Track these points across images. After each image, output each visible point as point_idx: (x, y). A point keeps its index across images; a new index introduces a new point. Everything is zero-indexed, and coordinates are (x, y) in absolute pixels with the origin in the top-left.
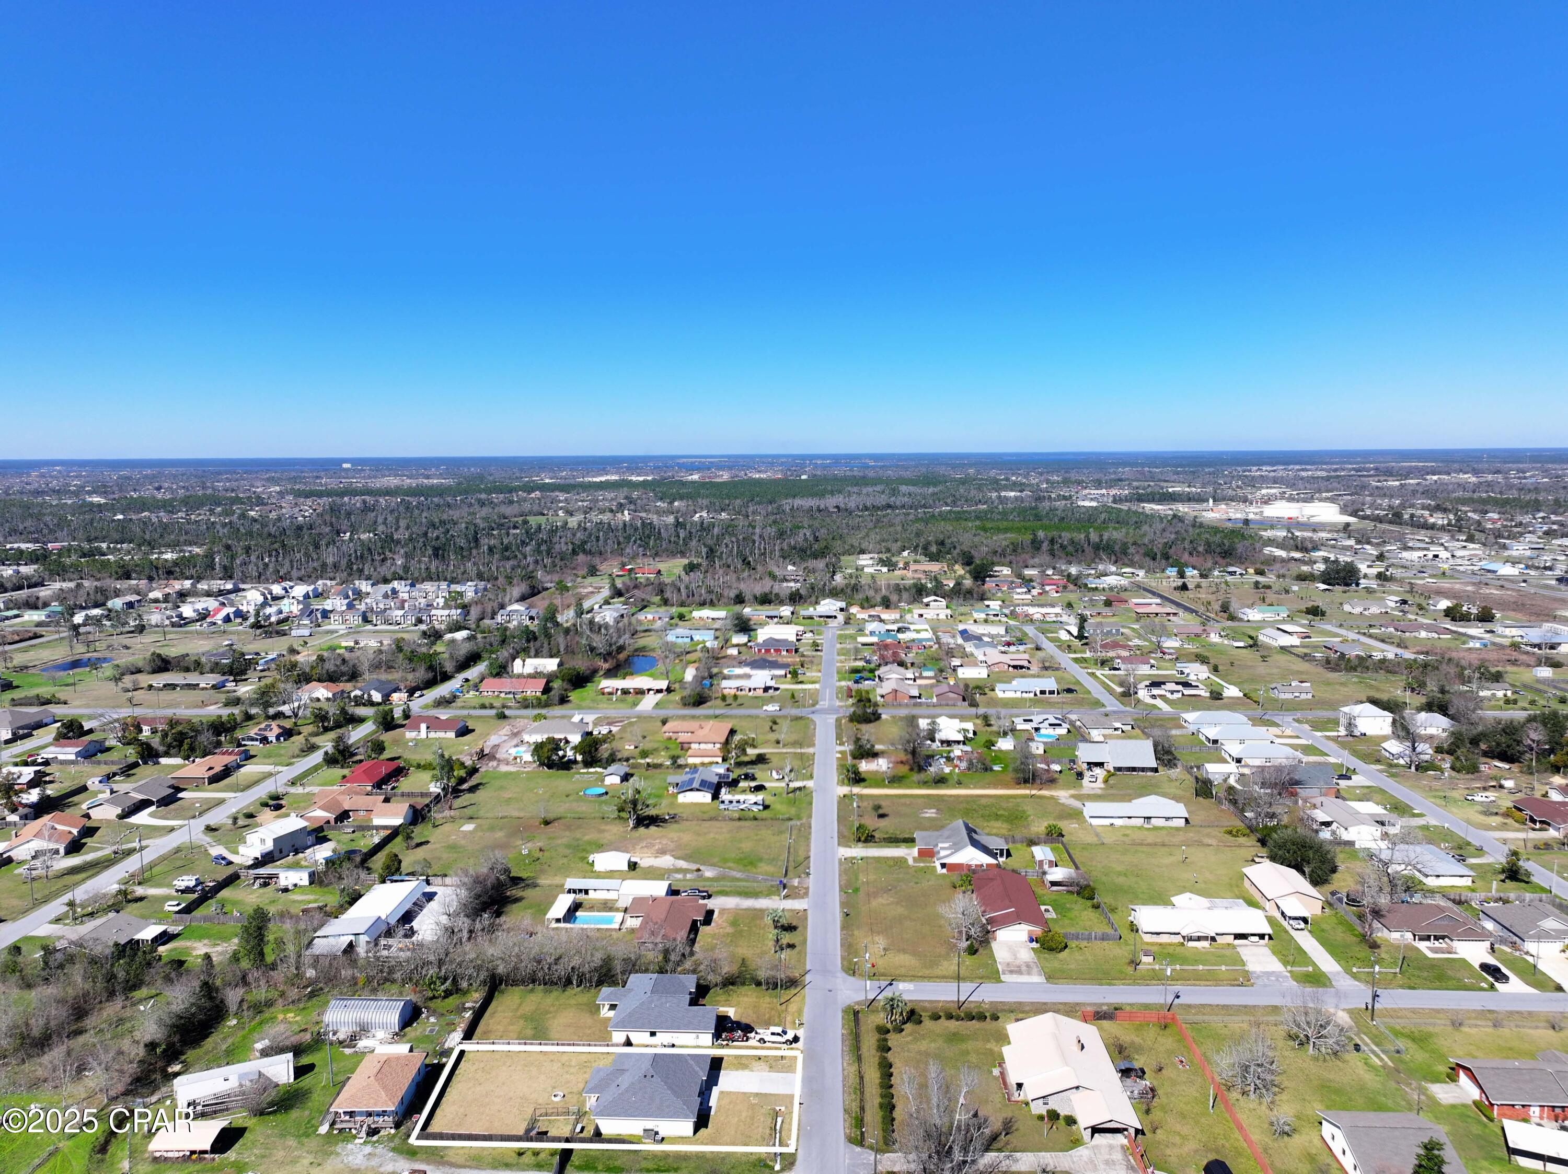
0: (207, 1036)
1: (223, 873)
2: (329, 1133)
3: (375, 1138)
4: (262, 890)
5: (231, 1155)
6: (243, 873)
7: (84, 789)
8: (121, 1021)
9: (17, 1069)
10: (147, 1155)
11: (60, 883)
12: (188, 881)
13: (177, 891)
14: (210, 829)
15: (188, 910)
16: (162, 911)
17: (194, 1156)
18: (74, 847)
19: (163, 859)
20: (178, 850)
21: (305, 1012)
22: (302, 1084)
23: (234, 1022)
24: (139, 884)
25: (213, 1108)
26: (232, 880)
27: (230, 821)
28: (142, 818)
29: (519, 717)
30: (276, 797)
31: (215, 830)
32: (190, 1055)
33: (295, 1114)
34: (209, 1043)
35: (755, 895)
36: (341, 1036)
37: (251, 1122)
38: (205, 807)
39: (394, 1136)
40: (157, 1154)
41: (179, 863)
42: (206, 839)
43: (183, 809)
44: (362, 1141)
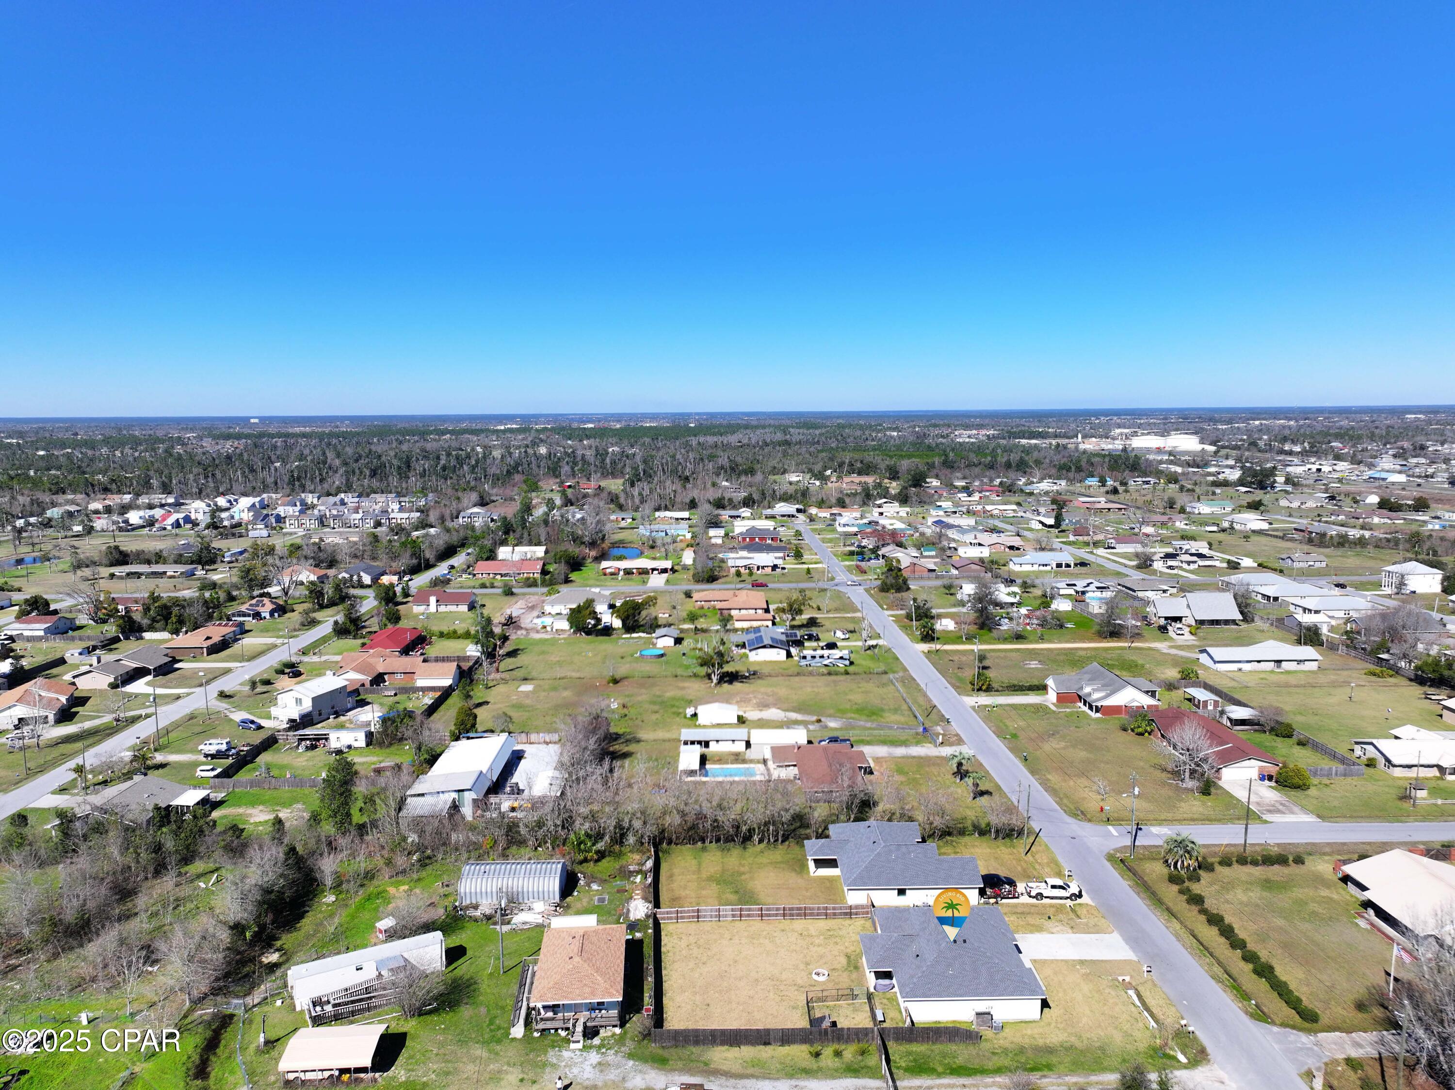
0: (301, 916)
1: (257, 738)
2: (527, 1036)
3: (596, 1041)
4: (310, 753)
5: (398, 1072)
6: (281, 737)
7: (62, 661)
8: (178, 902)
9: (47, 967)
10: (272, 1078)
11: (56, 752)
12: (215, 745)
13: (206, 756)
14: (223, 695)
15: (227, 774)
16: (193, 777)
17: (345, 1077)
18: (65, 715)
19: (176, 725)
20: (192, 717)
21: (423, 884)
22: (458, 972)
23: (333, 898)
24: (156, 750)
25: (351, 1007)
26: (270, 742)
27: (247, 688)
28: (139, 686)
29: (530, 594)
30: (292, 665)
31: (230, 697)
32: (287, 940)
33: (465, 1012)
34: (307, 924)
35: (904, 743)
36: (486, 908)
37: (409, 1026)
38: (211, 676)
39: (622, 1037)
40: (291, 1076)
41: (198, 729)
42: (223, 705)
43: (185, 677)
44: (580, 1046)
